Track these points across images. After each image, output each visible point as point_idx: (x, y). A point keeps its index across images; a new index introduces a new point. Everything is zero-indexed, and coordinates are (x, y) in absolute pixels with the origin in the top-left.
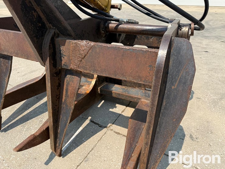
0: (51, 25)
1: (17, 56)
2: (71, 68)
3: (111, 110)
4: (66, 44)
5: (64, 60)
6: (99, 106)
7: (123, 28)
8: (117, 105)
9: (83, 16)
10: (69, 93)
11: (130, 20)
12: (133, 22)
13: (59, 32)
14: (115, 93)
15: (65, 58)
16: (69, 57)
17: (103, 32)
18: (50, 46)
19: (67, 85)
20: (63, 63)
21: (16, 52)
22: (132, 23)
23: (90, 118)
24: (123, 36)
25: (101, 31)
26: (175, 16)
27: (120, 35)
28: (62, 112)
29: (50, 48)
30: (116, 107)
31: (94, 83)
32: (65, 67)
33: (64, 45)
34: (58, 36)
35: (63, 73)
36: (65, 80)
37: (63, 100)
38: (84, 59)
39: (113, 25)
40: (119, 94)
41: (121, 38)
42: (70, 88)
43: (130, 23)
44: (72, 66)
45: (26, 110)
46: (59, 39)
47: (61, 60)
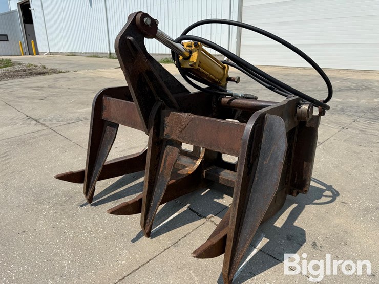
0: (159, 98)
1: (124, 124)
2: (172, 139)
3: (215, 200)
4: (170, 115)
5: (167, 131)
6: (202, 194)
7: (237, 103)
8: (225, 196)
9: (193, 90)
10: (167, 164)
11: (246, 94)
12: (250, 97)
13: (165, 104)
14: (223, 179)
15: (168, 128)
16: (171, 127)
17: (215, 106)
18: (155, 116)
19: (166, 156)
20: (165, 133)
21: (124, 120)
22: (248, 98)
23: (189, 205)
24: (239, 112)
25: (213, 105)
27: (235, 111)
28: (158, 184)
29: (155, 118)
30: (223, 198)
31: (199, 163)
32: (166, 137)
33: (168, 116)
34: (164, 108)
35: (164, 144)
36: (165, 151)
37: (160, 172)
38: (185, 130)
39: (225, 100)
40: (228, 181)
41: (237, 114)
42: (168, 159)
43: (246, 98)
44: (173, 137)
45: (120, 187)
46: (165, 111)
47: (164, 130)
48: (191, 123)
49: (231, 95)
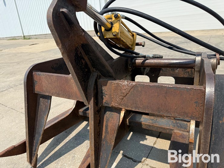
0: (94, 69)
1: (58, 95)
3: (141, 142)
4: (108, 84)
5: (106, 99)
6: (129, 138)
7: (150, 63)
8: (147, 137)
10: (109, 130)
11: (155, 55)
12: (158, 56)
13: (101, 75)
14: (145, 124)
15: (107, 96)
16: (110, 95)
17: (130, 67)
18: (94, 87)
19: (107, 122)
20: (104, 101)
21: (57, 92)
23: (122, 152)
25: (129, 66)
26: (183, 41)
28: (102, 149)
29: (94, 89)
30: (146, 139)
31: (123, 115)
32: (106, 105)
33: (106, 85)
34: (100, 78)
35: (103, 110)
36: (105, 117)
37: (103, 137)
38: (126, 97)
39: (139, 61)
40: (150, 126)
41: (146, 70)
42: (110, 125)
43: (155, 58)
44: (114, 104)
45: (57, 145)
46: (101, 80)
47: (103, 99)
48: (132, 90)
49: (144, 57)
